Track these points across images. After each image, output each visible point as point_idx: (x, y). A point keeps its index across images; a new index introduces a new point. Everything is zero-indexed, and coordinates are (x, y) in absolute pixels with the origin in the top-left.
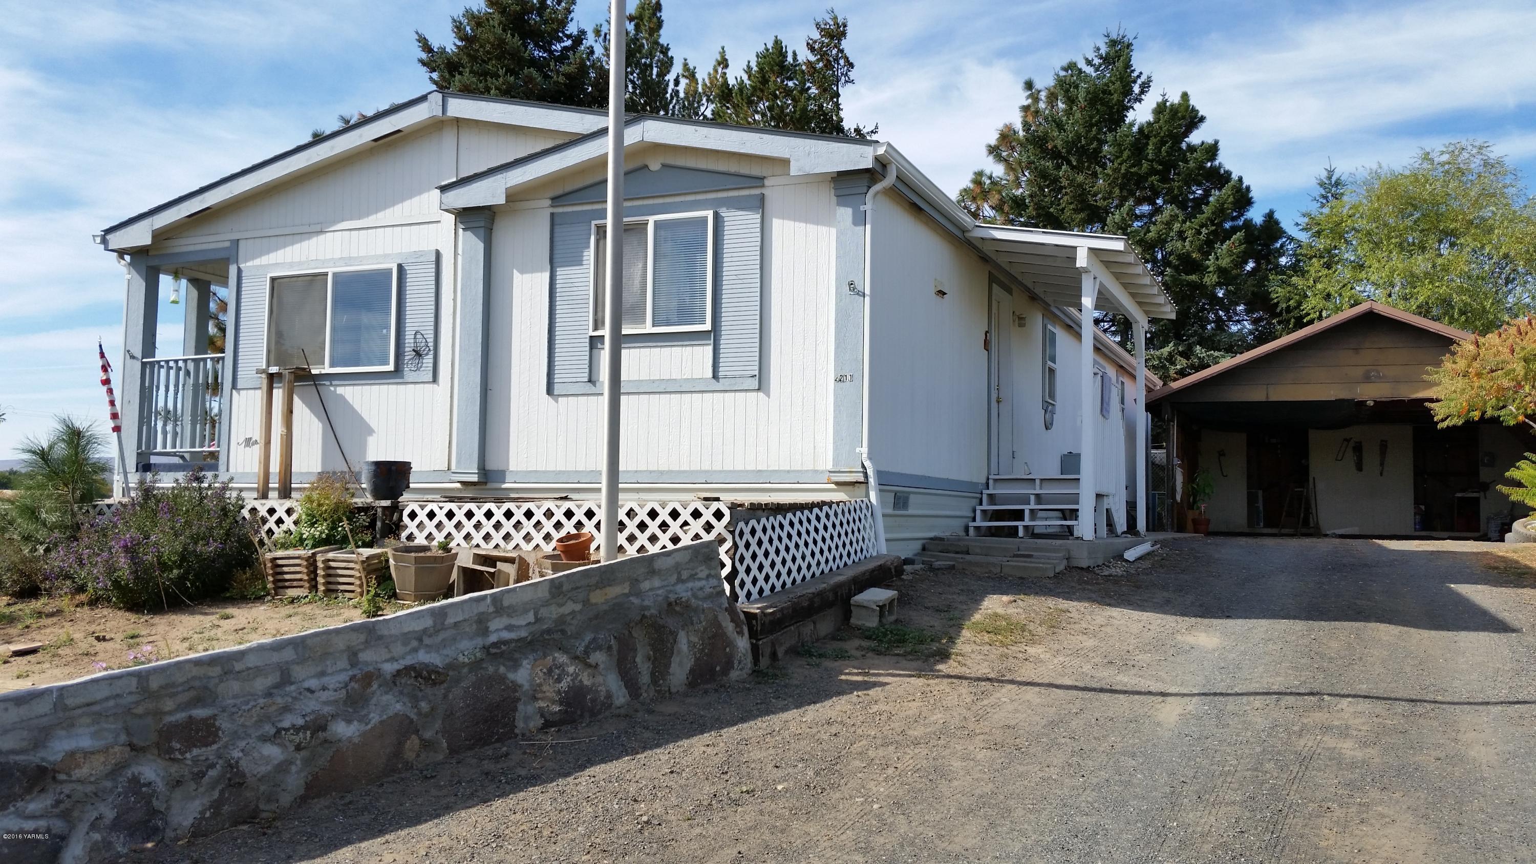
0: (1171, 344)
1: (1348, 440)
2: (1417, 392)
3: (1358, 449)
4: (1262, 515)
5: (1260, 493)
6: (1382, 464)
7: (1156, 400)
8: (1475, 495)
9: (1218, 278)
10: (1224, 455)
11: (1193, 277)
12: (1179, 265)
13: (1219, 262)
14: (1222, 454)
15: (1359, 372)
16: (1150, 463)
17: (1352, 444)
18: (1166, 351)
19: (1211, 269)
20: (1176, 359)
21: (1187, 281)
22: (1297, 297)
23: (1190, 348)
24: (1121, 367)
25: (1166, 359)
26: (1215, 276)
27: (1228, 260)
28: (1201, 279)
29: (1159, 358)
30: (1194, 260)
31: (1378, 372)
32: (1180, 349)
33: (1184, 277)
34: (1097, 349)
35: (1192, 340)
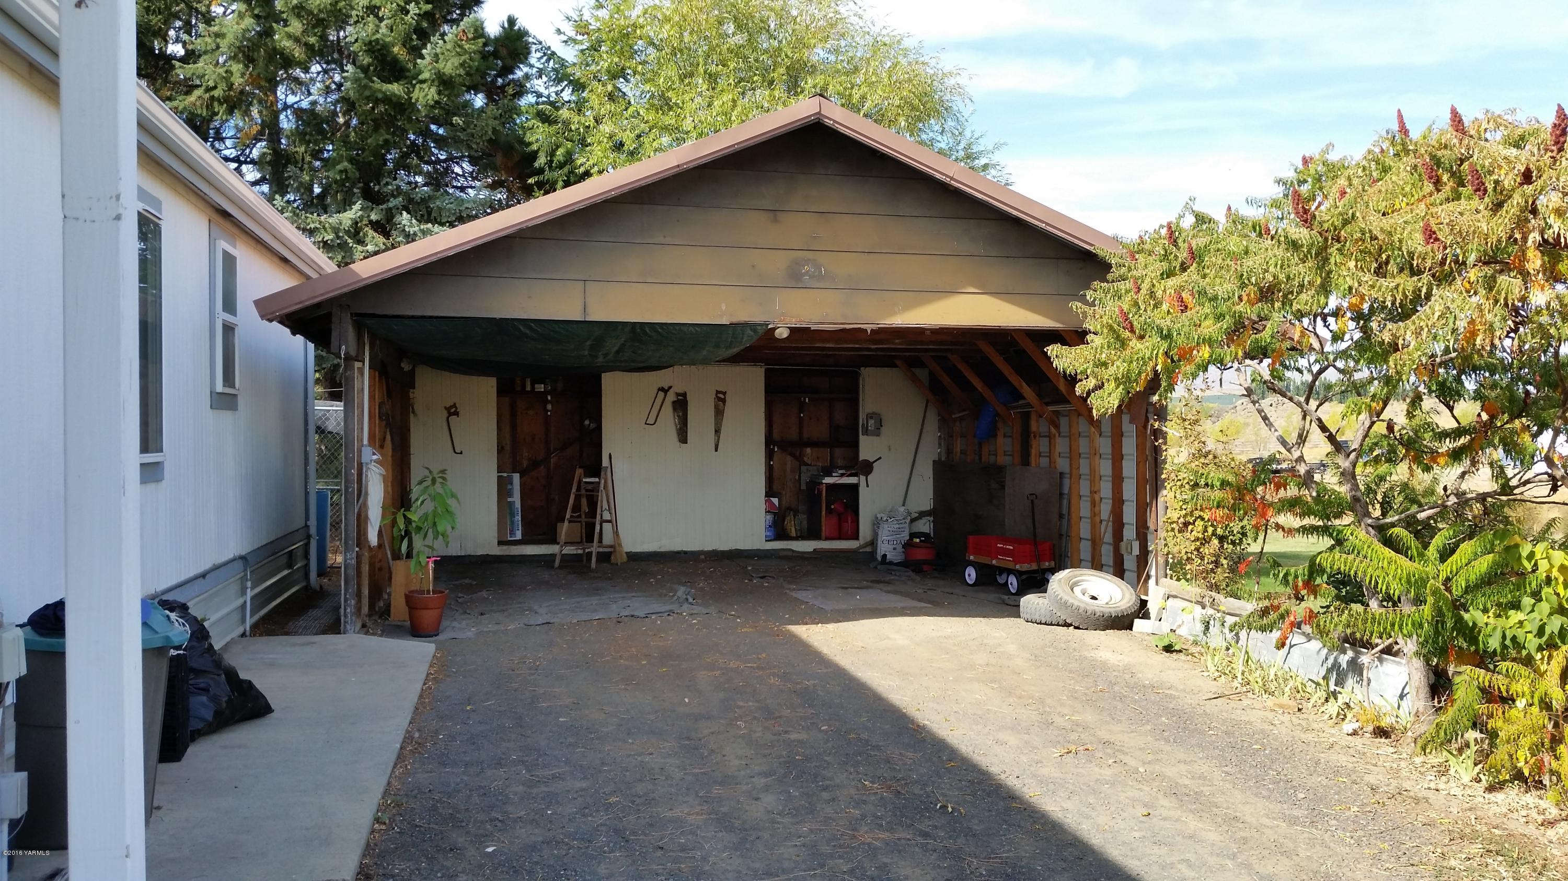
0: (357, 206)
1: (665, 391)
2: (894, 313)
3: (681, 405)
4: (519, 518)
5: (516, 477)
6: (717, 431)
7: (318, 305)
8: (853, 480)
9: (439, 93)
10: (456, 414)
11: (395, 88)
12: (369, 65)
13: (440, 65)
14: (452, 411)
15: (777, 263)
16: (312, 429)
17: (671, 397)
18: (347, 217)
19: (425, 75)
20: (366, 235)
21: (384, 93)
22: (569, 145)
23: (390, 216)
24: (225, 214)
25: (347, 232)
26: (433, 90)
27: (456, 61)
28: (409, 93)
29: (336, 230)
30: (395, 61)
31: (818, 267)
32: (374, 217)
33: (378, 85)
34: (145, 155)
35: (393, 203)
